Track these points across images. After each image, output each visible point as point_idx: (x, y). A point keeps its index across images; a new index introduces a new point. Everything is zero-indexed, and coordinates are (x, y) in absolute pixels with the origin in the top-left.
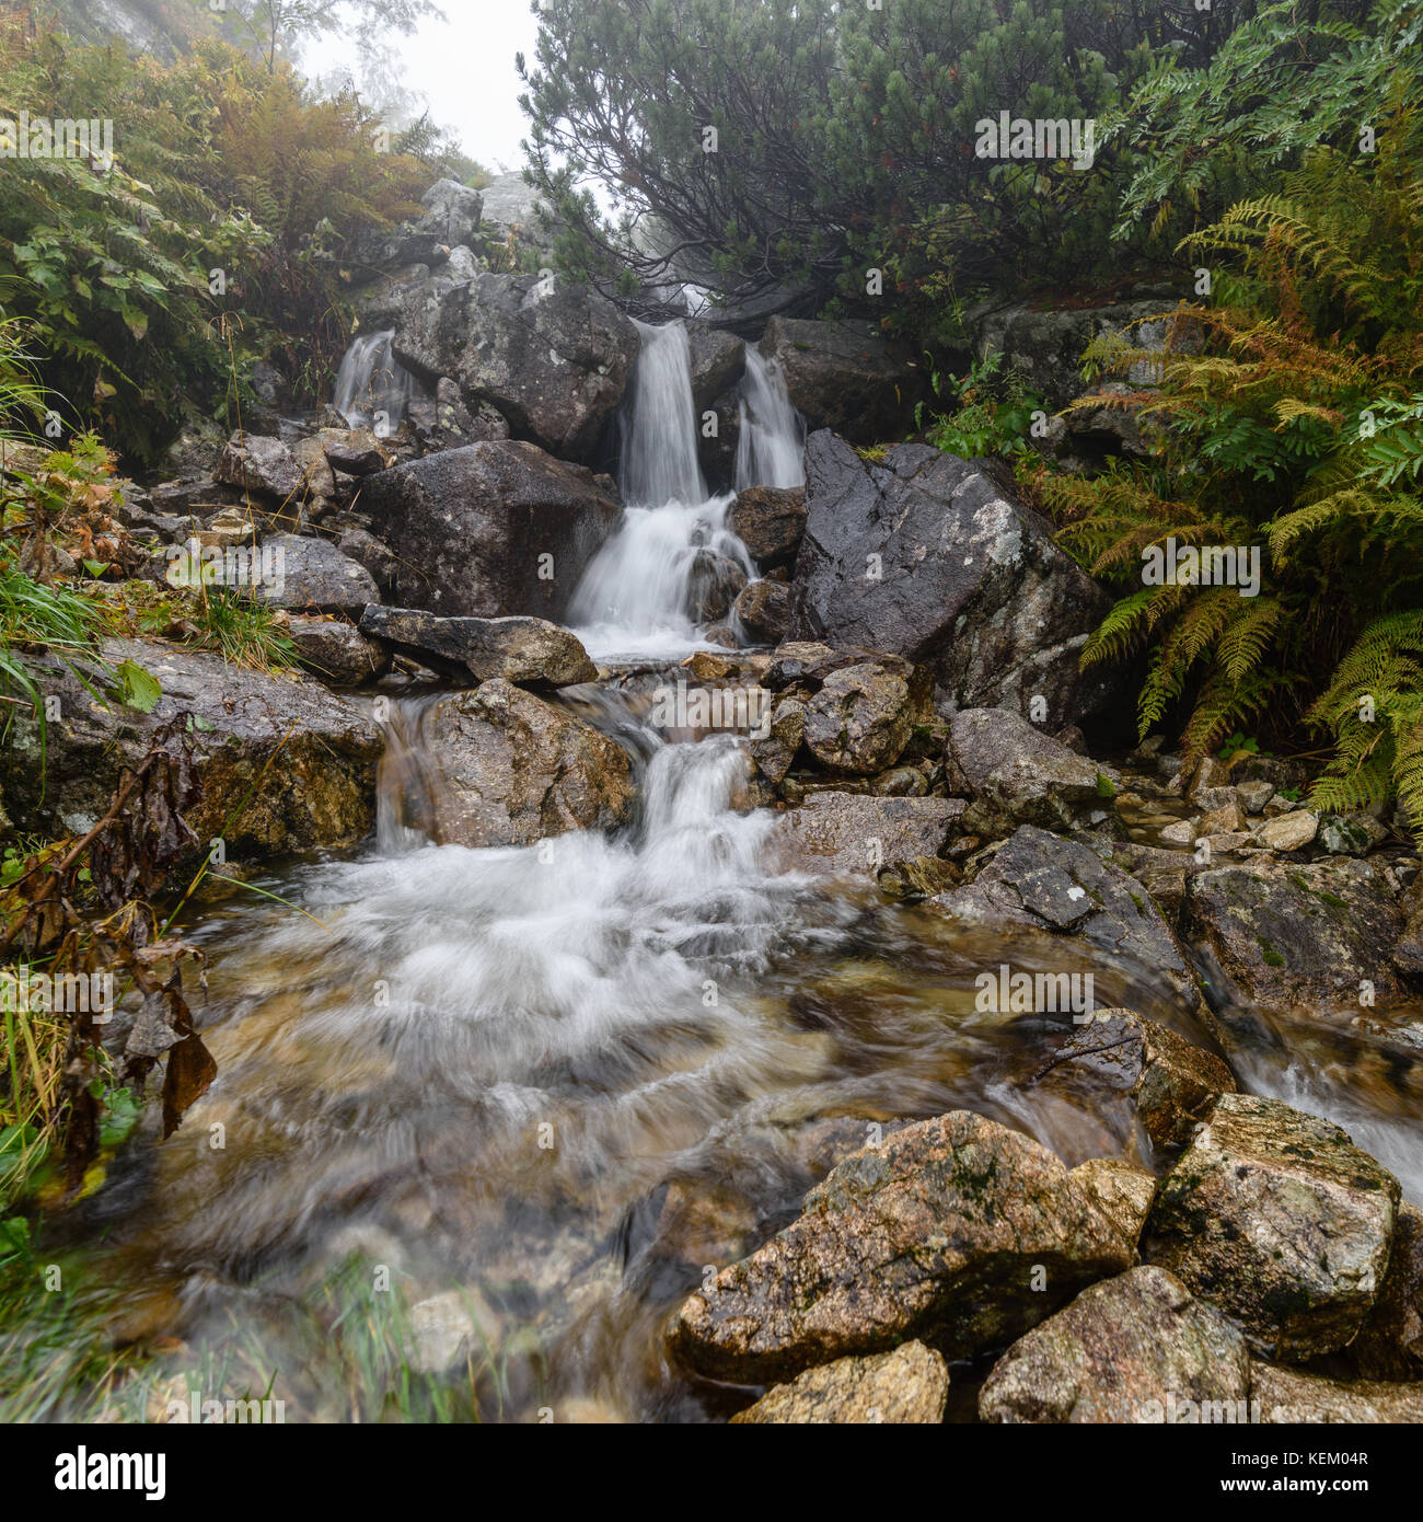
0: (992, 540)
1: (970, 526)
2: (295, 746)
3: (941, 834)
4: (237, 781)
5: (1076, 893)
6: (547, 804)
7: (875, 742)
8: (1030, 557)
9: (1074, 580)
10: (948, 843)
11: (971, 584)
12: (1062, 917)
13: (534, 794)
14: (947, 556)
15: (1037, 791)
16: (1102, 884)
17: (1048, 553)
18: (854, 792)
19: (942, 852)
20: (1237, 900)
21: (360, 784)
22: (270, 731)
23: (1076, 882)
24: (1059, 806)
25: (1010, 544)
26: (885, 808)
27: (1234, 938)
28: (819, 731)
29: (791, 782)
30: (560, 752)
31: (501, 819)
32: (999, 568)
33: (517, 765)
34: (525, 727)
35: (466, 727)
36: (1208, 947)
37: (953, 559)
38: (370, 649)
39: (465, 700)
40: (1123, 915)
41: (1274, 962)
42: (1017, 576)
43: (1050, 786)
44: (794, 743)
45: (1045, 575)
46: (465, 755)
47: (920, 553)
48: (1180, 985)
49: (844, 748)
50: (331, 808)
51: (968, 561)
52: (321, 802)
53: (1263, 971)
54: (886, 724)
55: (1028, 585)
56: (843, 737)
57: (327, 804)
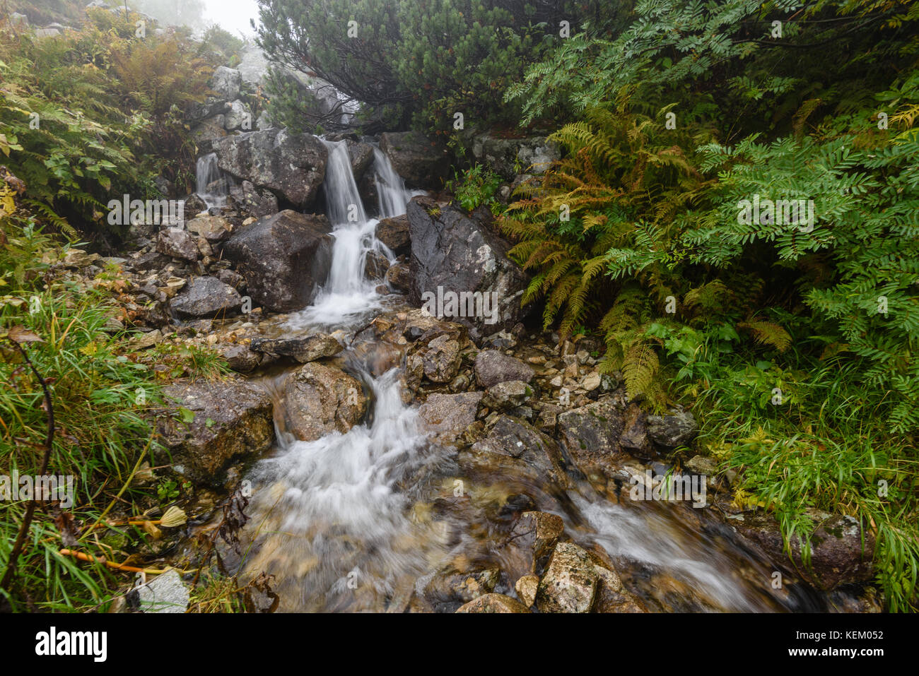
0: (484, 263)
1: (476, 256)
2: (243, 418)
3: (475, 409)
4: (228, 438)
5: (520, 444)
6: (336, 418)
7: (449, 371)
8: (499, 267)
9: (517, 273)
10: (479, 411)
11: (479, 281)
12: (516, 452)
13: (331, 414)
14: (468, 268)
15: (506, 398)
16: (528, 439)
17: (506, 265)
18: (443, 393)
19: (476, 419)
20: (573, 425)
21: (267, 419)
22: (234, 416)
23: (520, 439)
24: (513, 401)
25: (491, 264)
26: (456, 400)
27: (571, 440)
28: (429, 370)
29: (421, 389)
30: (338, 395)
31: (321, 426)
32: (488, 274)
33: (322, 401)
34: (322, 385)
35: (300, 387)
36: (564, 442)
37: (470, 269)
38: (256, 356)
39: (297, 375)
40: (535, 451)
41: (583, 448)
42: (495, 275)
43: (510, 396)
44: (421, 376)
45: (505, 272)
46: (302, 400)
47: (458, 267)
48: (552, 475)
49: (439, 374)
50: (259, 433)
51: (476, 271)
52: (255, 432)
53: (580, 452)
54: (453, 363)
55: (499, 276)
56: (438, 370)
57: (257, 432)
